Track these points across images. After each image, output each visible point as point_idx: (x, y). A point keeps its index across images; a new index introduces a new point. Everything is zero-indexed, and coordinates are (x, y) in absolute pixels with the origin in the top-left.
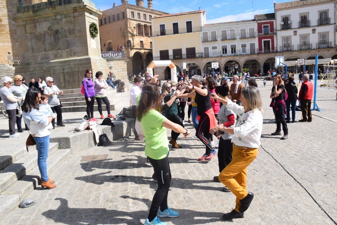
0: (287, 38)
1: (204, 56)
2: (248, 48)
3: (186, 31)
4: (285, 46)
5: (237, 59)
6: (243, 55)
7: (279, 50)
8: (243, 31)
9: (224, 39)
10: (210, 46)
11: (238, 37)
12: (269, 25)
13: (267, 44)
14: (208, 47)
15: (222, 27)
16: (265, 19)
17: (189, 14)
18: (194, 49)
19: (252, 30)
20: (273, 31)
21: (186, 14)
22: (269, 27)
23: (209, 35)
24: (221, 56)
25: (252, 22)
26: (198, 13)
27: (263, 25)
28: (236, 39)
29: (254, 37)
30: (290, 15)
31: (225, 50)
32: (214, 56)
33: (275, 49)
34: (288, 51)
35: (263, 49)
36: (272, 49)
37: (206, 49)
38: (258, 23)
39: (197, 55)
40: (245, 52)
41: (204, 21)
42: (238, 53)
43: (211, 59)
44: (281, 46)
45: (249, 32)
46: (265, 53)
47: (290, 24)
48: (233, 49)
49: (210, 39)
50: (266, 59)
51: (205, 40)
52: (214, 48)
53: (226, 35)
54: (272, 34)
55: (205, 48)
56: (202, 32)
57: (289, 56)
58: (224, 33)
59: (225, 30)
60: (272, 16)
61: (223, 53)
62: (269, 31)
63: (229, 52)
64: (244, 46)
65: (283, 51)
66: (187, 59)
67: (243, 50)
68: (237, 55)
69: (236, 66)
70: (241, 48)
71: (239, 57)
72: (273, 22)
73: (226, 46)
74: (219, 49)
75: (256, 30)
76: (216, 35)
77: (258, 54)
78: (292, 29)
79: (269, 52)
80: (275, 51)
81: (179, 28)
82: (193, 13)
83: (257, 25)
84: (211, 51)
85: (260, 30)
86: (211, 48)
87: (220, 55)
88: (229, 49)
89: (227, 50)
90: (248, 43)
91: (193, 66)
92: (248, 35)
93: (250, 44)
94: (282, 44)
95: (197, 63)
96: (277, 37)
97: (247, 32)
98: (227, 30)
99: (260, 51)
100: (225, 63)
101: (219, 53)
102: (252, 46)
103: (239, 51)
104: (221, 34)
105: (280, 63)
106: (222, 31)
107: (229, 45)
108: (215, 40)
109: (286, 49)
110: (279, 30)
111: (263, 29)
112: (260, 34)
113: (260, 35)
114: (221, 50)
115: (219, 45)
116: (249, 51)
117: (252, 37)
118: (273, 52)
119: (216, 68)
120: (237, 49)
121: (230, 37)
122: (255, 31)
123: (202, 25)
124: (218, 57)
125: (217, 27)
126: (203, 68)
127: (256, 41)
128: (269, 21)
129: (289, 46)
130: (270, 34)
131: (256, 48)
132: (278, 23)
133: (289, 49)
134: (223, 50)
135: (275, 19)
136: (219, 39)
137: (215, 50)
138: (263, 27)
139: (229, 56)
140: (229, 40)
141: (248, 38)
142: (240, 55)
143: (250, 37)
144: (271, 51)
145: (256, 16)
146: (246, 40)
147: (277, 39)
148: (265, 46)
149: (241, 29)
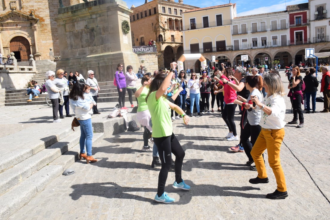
0: (321, 28)
1: (234, 49)
2: (279, 40)
3: (216, 25)
4: (318, 37)
5: (267, 51)
6: (274, 48)
7: (312, 41)
8: (274, 23)
9: (255, 31)
10: (240, 38)
11: (269, 29)
12: (302, 15)
13: (299, 35)
14: (238, 40)
15: (253, 19)
16: (297, 10)
17: (219, 7)
18: (224, 42)
19: (283, 21)
20: (306, 22)
21: (216, 8)
22: (302, 18)
23: (240, 28)
24: (252, 49)
25: (284, 13)
26: (228, 6)
27: (295, 16)
28: (267, 31)
29: (285, 29)
30: (326, 4)
31: (255, 43)
32: (244, 49)
33: (308, 40)
34: (322, 42)
35: (295, 41)
36: (304, 41)
37: (236, 42)
38: (290, 15)
39: (227, 48)
40: (276, 44)
41: (234, 13)
42: (268, 45)
43: (241, 51)
44: (315, 36)
45: (280, 23)
46: (297, 45)
47: (325, 13)
48: (264, 42)
49: (240, 32)
50: (298, 51)
51: (235, 33)
52: (243, 41)
53: (256, 28)
54: (305, 25)
55: (235, 41)
56: (233, 25)
57: (322, 48)
58: (255, 25)
59: (256, 22)
60: (305, 6)
61: (254, 46)
62: (302, 22)
63: (260, 45)
64: (275, 38)
65: (316, 42)
66: (217, 52)
67: (274, 42)
68: (268, 48)
69: (266, 58)
70: (272, 41)
71: (270, 50)
72: (306, 12)
73: (257, 38)
74: (250, 42)
75: (288, 21)
76: (247, 28)
77: (290, 46)
78: (327, 19)
79: (302, 44)
80: (308, 42)
81: (209, 22)
82: (223, 6)
83: (289, 16)
84: (241, 44)
85: (292, 21)
86: (242, 41)
87: (250, 47)
88: (259, 42)
89: (258, 42)
90: (279, 35)
91: (223, 59)
92: (279, 27)
93: (282, 36)
94: (316, 35)
95: (227, 56)
96: (310, 28)
97: (279, 23)
98: (257, 22)
99: (292, 43)
100: (255, 56)
101: (250, 45)
102: (284, 37)
103: (269, 43)
104: (252, 27)
105: (310, 54)
106: (252, 24)
107: (259, 37)
108: (245, 33)
109: (320, 40)
110: (312, 21)
111: (295, 21)
112: (291, 25)
113: (292, 27)
114: (252, 43)
115: (250, 38)
116: (279, 43)
117: (284, 28)
118: (306, 44)
119: (246, 61)
120: (267, 41)
121: (260, 29)
122: (286, 23)
123: (233, 19)
124: (248, 50)
125: (247, 20)
126: (233, 61)
127: (287, 33)
128: (302, 11)
129: (323, 36)
130: (303, 25)
131: (287, 40)
132: (312, 12)
133: (323, 39)
134: (254, 42)
135: (308, 9)
136: (249, 32)
137: (244, 43)
138: (295, 18)
139: (260, 49)
140: (260, 32)
141: (279, 30)
142: (271, 47)
143: (282, 29)
144: (303, 42)
145: (288, 7)
146: (277, 32)
147: (310, 30)
148: (297, 37)
149: (272, 20)
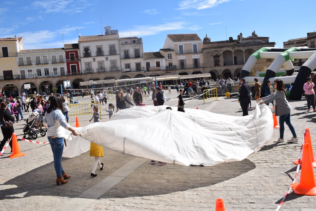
0: (89, 63)
1: (20, 78)
2: (59, 71)
3: (2, 56)
4: (87, 70)
5: (50, 79)
6: (55, 77)
7: (83, 73)
8: (54, 57)
9: (38, 63)
10: (26, 69)
11: (50, 62)
12: (74, 53)
13: (74, 68)
14: (24, 70)
15: (36, 53)
16: (71, 49)
17: (4, 41)
18: (11, 72)
19: (61, 57)
20: (78, 58)
21: (2, 41)
22: (75, 55)
23: (25, 60)
24: (36, 78)
25: (61, 50)
26: (13, 40)
27: (70, 53)
28: (48, 64)
29: (63, 62)
30: (90, 46)
31: (39, 72)
32: (30, 78)
33: (80, 71)
34: (89, 73)
35: (71, 72)
36: (78, 72)
37: (23, 72)
38: (66, 52)
39: (15, 77)
40: (56, 74)
41: (20, 47)
42: (50, 75)
43: (27, 80)
44: (85, 69)
46: (73, 75)
47: (90, 53)
48: (47, 72)
49: (25, 63)
50: (74, 80)
51: (21, 64)
52: (29, 71)
53: (40, 60)
54: (78, 60)
55: (21, 71)
56: (18, 57)
57: (91, 77)
58: (38, 59)
59: (39, 56)
60: (76, 46)
61: (38, 75)
62: (75, 58)
63: (43, 75)
64: (55, 70)
65: (86, 73)
66: (5, 81)
67: (55, 73)
68: (50, 77)
69: (47, 86)
70: (53, 71)
71: (52, 79)
72: (77, 51)
73: (40, 69)
74: (34, 72)
75: (65, 57)
76: (31, 60)
77: (67, 76)
78: (91, 57)
79: (76, 74)
80: (80, 73)
82: (8, 40)
83: (65, 53)
84: (27, 73)
85: (67, 57)
86: (27, 71)
87: (35, 77)
88: (43, 72)
89: (42, 72)
90: (59, 67)
91: (12, 86)
92: (58, 61)
93: (60, 68)
94: (85, 68)
95: (15, 84)
96: (81, 62)
97: (58, 58)
98: (40, 56)
99: (69, 74)
100: (40, 84)
101: (35, 75)
102: (62, 69)
103: (51, 73)
104: (35, 59)
105: (67, 85)
106: (36, 57)
107: (42, 68)
108: (30, 64)
109: (88, 72)
110: (82, 57)
111: (70, 56)
112: (68, 60)
113: (68, 61)
114: (36, 72)
115: (34, 69)
116: (59, 74)
117: (62, 62)
118: (79, 74)
119: (28, 89)
120: (49, 72)
121: (43, 61)
122: (63, 58)
123: (18, 51)
124: (33, 78)
125: (31, 54)
126: (20, 88)
127: (65, 66)
128: (74, 50)
129: (90, 69)
130: (76, 60)
131: (65, 71)
132: (81, 52)
133: (90, 71)
135: (78, 49)
136: (34, 63)
137: (30, 73)
138: (70, 54)
139: (43, 78)
140: (43, 64)
141: (58, 63)
142: (53, 77)
143: (60, 62)
144: (77, 73)
145: (65, 45)
146: (57, 64)
147: (81, 64)
148: (72, 69)
149: (53, 55)
